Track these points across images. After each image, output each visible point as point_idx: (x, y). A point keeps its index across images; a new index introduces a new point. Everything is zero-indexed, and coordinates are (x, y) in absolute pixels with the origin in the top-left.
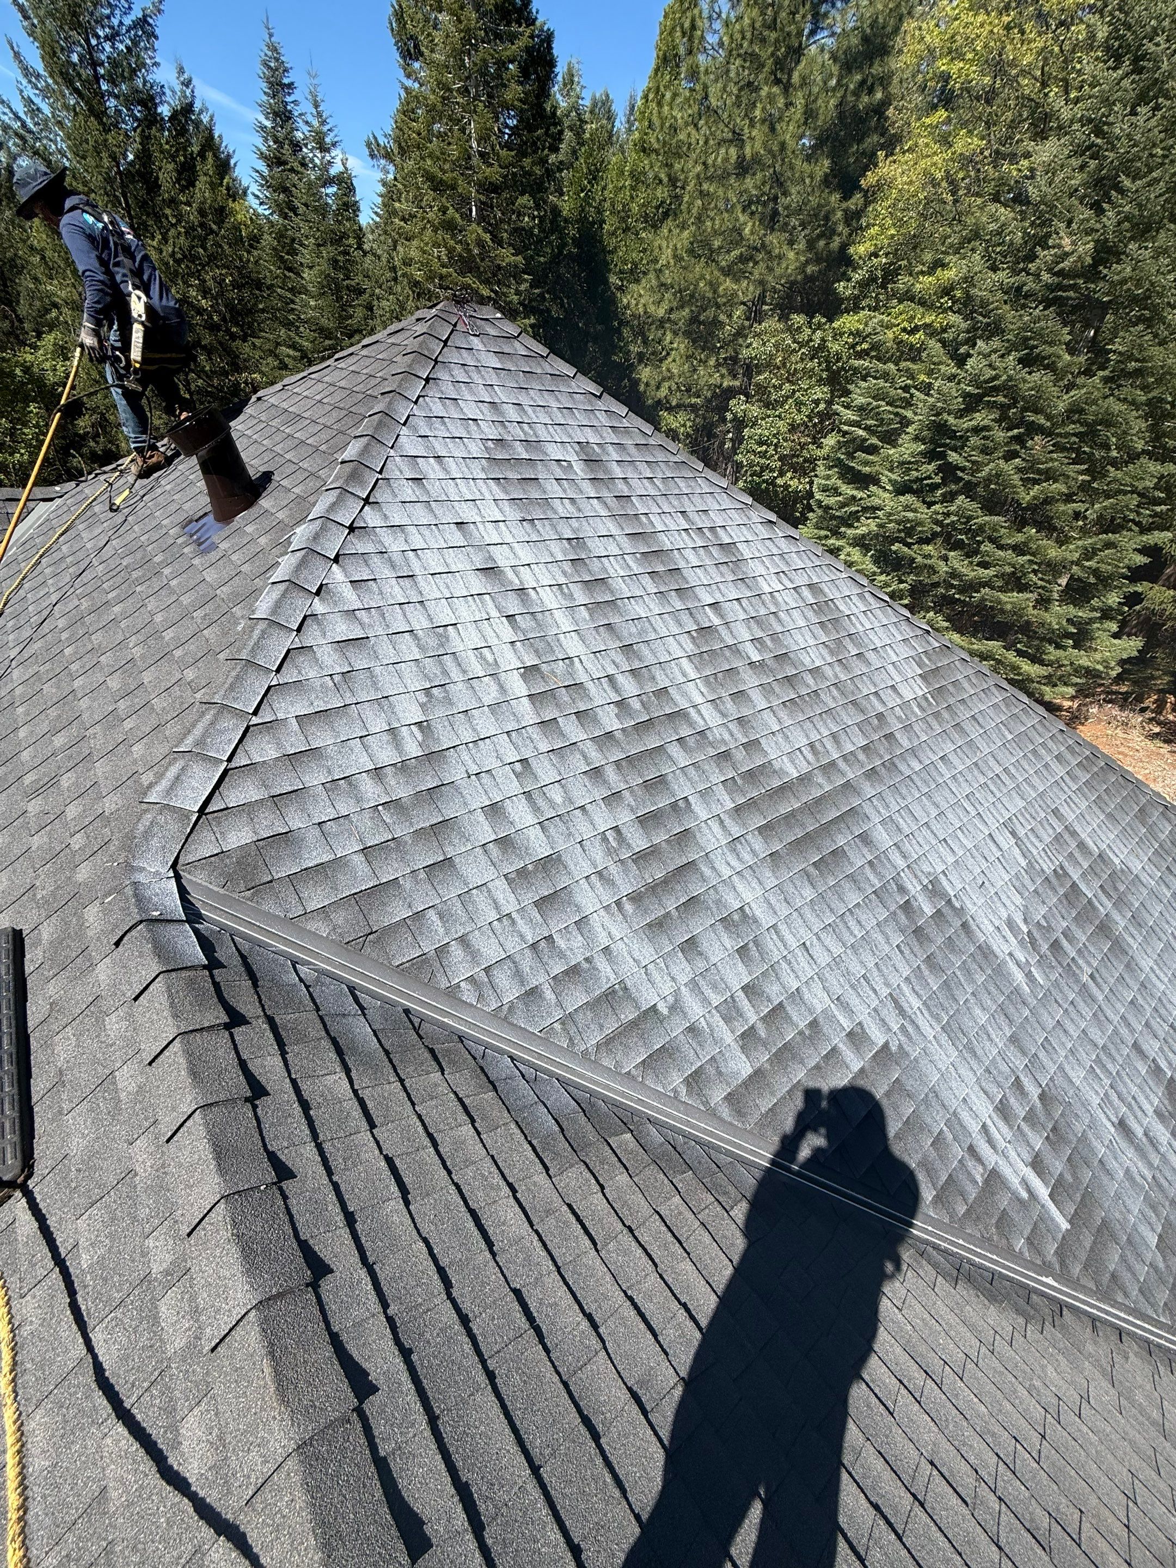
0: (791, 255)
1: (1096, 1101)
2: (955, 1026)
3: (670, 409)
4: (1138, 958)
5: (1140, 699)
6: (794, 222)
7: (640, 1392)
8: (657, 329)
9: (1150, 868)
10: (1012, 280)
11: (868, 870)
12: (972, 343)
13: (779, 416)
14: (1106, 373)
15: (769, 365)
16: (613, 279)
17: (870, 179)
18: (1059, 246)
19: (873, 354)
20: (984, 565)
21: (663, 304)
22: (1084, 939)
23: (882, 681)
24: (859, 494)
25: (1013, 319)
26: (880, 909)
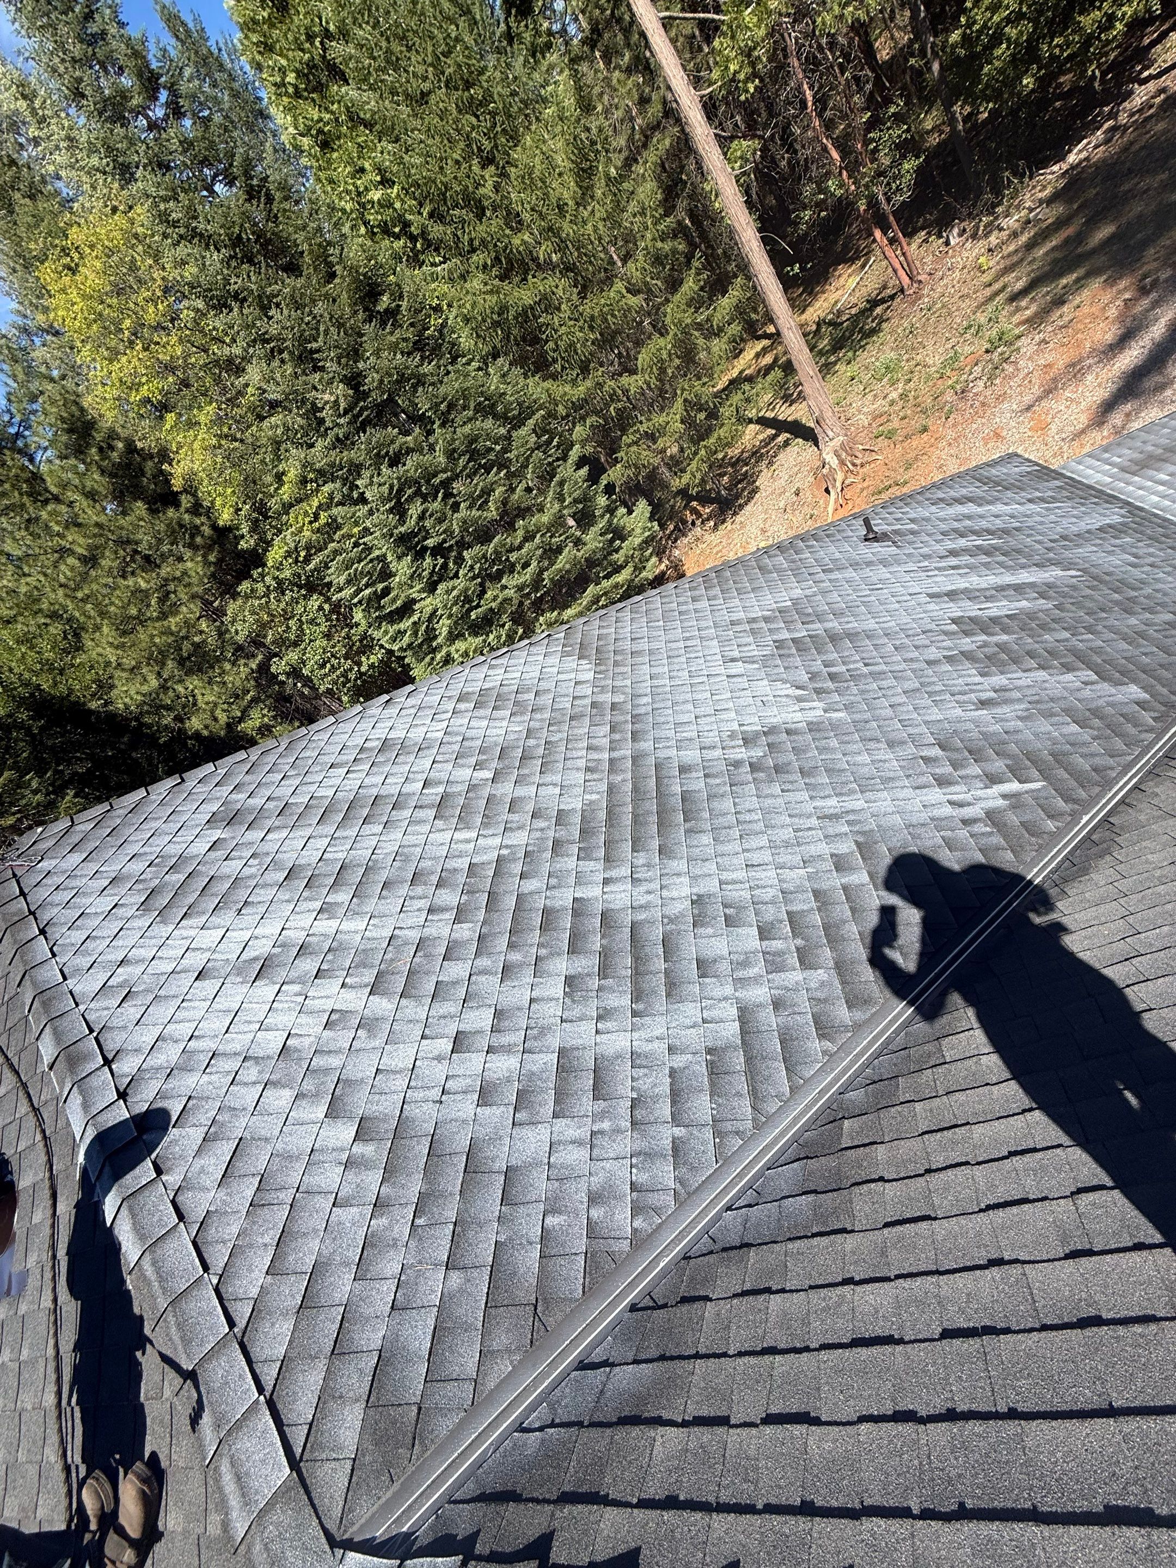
0: (189, 564)
1: (958, 712)
2: (864, 782)
3: (241, 720)
4: (866, 628)
5: (684, 522)
6: (165, 548)
7: (1072, 1248)
8: (165, 694)
9: (804, 585)
10: (328, 440)
11: (711, 781)
12: (354, 487)
13: (311, 641)
14: (438, 423)
15: (264, 626)
16: (94, 705)
17: (177, 484)
18: (326, 403)
19: (313, 551)
20: (526, 565)
21: (149, 678)
22: (836, 655)
23: (568, 688)
24: (415, 618)
25: (358, 454)
26: (747, 788)
